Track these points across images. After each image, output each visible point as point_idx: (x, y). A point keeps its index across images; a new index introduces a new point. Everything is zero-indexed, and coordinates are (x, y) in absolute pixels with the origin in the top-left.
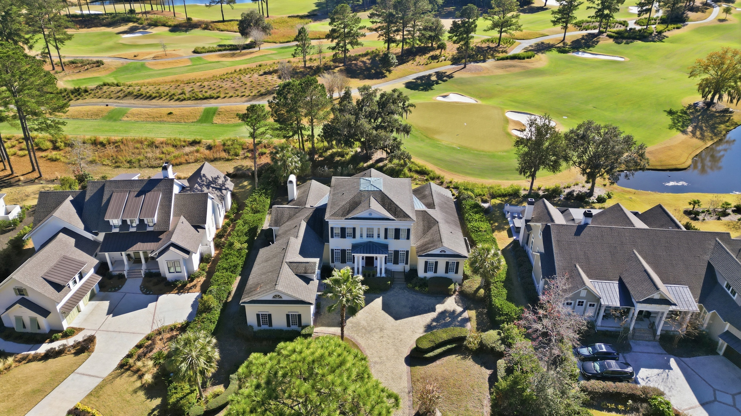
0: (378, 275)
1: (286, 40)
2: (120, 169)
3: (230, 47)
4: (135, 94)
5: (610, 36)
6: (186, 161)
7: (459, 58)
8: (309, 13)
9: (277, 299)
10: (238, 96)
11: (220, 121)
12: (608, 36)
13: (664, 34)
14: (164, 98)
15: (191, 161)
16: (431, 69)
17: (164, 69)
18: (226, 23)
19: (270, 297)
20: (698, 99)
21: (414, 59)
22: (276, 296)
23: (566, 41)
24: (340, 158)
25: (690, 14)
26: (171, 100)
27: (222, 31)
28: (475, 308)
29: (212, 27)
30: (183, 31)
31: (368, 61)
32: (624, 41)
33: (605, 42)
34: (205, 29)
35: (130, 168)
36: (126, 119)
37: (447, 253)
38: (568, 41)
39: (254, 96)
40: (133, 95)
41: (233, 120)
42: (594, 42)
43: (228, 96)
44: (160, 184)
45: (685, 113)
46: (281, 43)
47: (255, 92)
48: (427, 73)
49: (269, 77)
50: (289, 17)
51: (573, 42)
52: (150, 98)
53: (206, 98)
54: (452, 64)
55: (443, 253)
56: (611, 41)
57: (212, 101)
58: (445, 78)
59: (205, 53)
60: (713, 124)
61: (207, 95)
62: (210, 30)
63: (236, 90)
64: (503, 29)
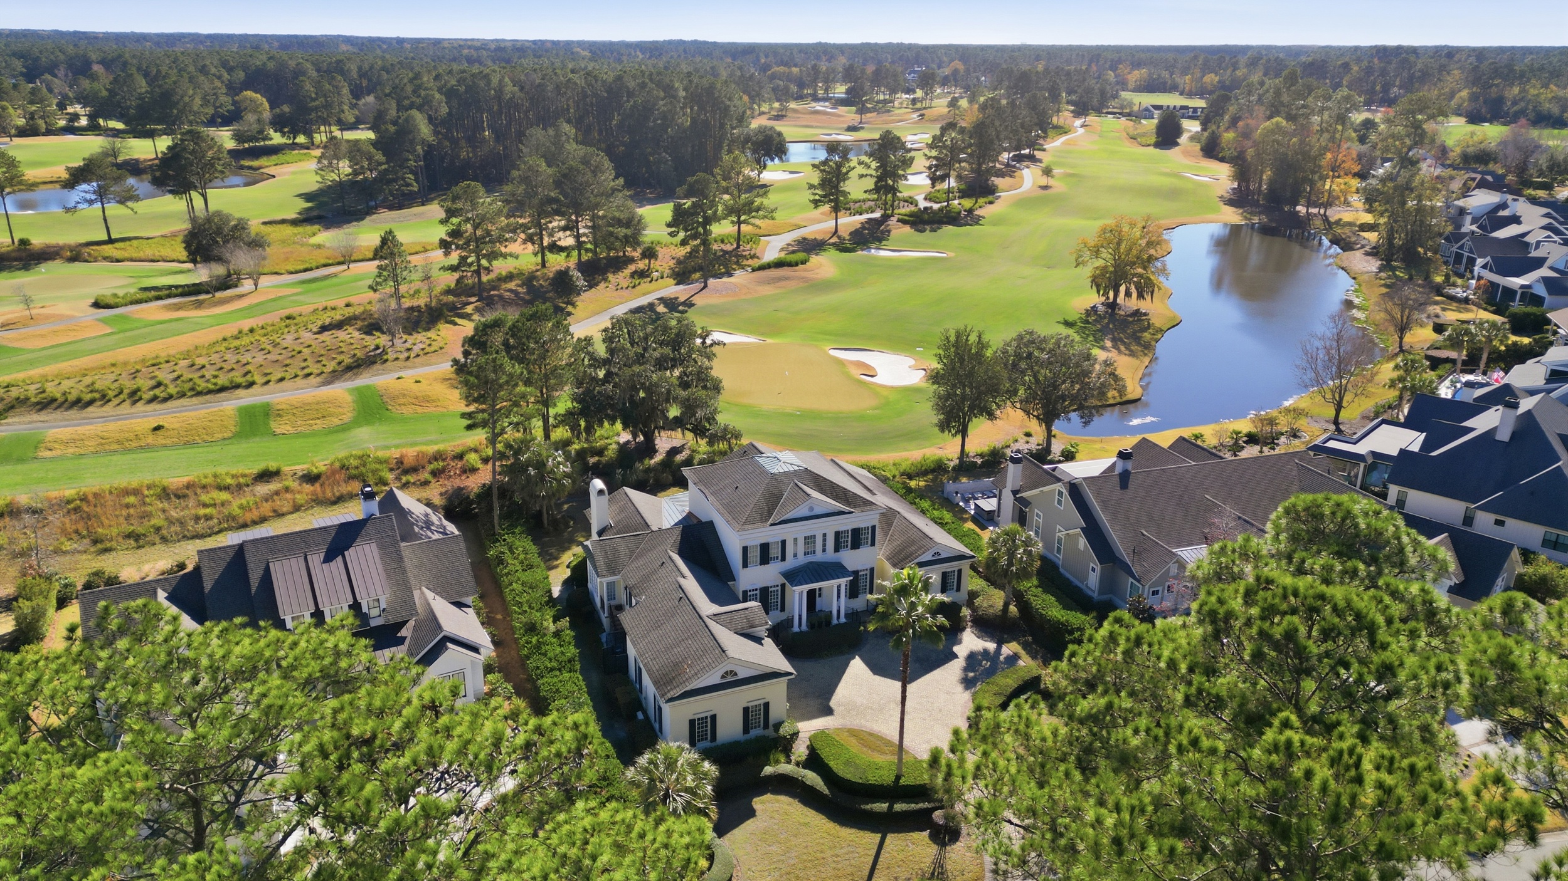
0: (835, 621)
1: (302, 267)
2: (114, 553)
3: (180, 290)
4: (33, 400)
5: (904, 222)
6: (275, 511)
7: (684, 273)
8: (299, 213)
9: (730, 679)
10: (296, 376)
11: (288, 427)
12: (899, 221)
13: (976, 213)
14: (116, 401)
15: (285, 510)
16: (644, 295)
17: (53, 347)
18: (117, 245)
19: (714, 678)
20: (1093, 299)
21: (606, 280)
22: (726, 673)
23: (840, 233)
24: (597, 458)
25: (997, 181)
26: (135, 402)
27: (118, 261)
28: (1013, 639)
29: (89, 254)
30: (20, 269)
31: (520, 289)
32: (928, 227)
33: (900, 232)
34: (72, 259)
35: (139, 547)
36: (48, 454)
37: (944, 555)
38: (844, 233)
39: (334, 371)
40: (29, 403)
41: (318, 421)
42: (883, 232)
43: (274, 378)
44: (368, 529)
45: (1087, 322)
46: (292, 273)
47: (331, 366)
48: (644, 301)
49: (342, 335)
50: (265, 223)
51: (851, 234)
52: (79, 404)
53: (223, 389)
54: (677, 284)
55: (937, 557)
56: (907, 229)
57: (240, 392)
58: (681, 308)
59: (126, 305)
60: (1134, 333)
61: (222, 380)
62: (87, 261)
63: (287, 365)
64: (743, 218)
